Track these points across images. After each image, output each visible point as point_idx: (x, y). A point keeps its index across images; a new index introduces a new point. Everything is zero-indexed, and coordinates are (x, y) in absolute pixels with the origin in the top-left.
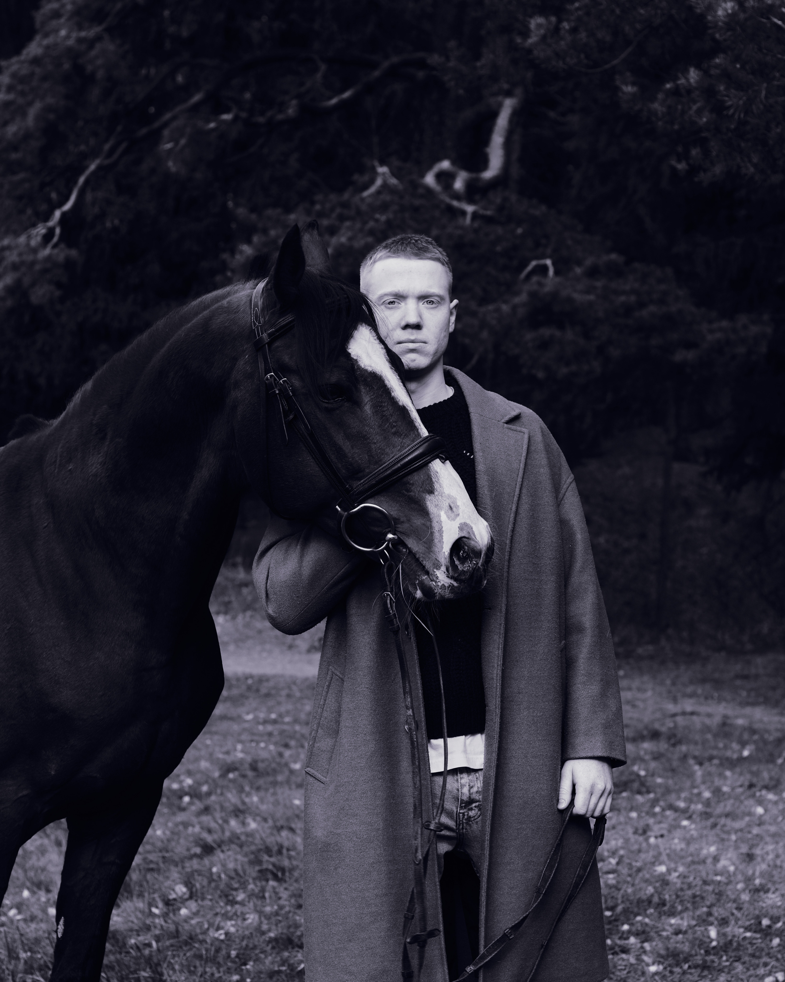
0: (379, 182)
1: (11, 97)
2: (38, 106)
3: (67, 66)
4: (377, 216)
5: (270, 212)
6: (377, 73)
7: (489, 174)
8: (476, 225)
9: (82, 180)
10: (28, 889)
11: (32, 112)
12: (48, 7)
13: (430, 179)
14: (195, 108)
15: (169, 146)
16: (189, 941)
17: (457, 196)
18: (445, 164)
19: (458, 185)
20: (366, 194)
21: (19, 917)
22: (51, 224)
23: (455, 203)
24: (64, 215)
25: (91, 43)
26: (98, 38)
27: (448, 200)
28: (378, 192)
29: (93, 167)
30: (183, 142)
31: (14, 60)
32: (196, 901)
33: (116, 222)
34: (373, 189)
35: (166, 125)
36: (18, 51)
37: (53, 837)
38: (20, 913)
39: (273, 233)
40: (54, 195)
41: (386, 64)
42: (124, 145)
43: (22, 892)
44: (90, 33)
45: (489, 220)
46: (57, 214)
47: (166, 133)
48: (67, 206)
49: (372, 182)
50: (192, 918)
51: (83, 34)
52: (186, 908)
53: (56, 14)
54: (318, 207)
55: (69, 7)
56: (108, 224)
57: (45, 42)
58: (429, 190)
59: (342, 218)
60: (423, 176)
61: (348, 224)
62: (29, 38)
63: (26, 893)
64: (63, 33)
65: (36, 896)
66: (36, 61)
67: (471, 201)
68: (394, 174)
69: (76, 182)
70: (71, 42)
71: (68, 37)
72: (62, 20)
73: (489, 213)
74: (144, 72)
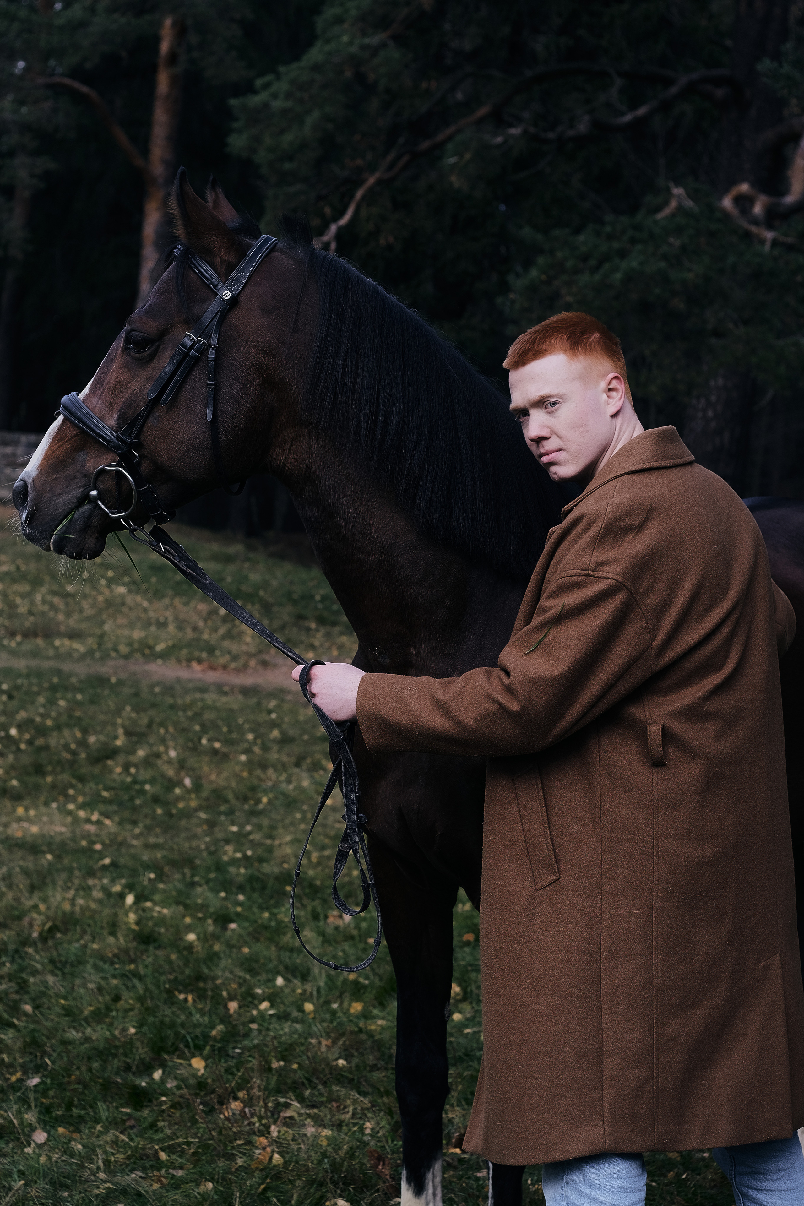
0: (673, 204)
1: (289, 104)
2: (316, 114)
3: (348, 74)
4: (672, 240)
5: (557, 232)
6: (674, 90)
7: (790, 199)
8: (776, 252)
9: (359, 194)
10: (283, 977)
11: (310, 120)
12: (330, 12)
13: (727, 203)
14: (480, 121)
15: (452, 160)
16: (465, 1058)
17: (755, 222)
18: (745, 187)
19: (758, 209)
20: (659, 216)
21: (271, 1012)
22: (326, 238)
23: (754, 229)
24: (340, 229)
25: (375, 51)
26: (383, 45)
27: (745, 225)
28: (673, 215)
29: (371, 180)
30: (468, 156)
31: (294, 66)
32: (471, 1003)
33: (391, 239)
34: (667, 212)
35: (450, 138)
36: (297, 58)
37: (309, 908)
38: (272, 1006)
39: (559, 254)
40: (327, 210)
41: (683, 80)
42: (405, 159)
43: (275, 979)
44: (374, 40)
45: (790, 248)
46: (333, 228)
47: (450, 146)
48: (344, 221)
49: (666, 203)
50: (467, 1027)
51: (367, 41)
52: (460, 1012)
53: (339, 20)
54: (608, 229)
55: (353, 12)
56: (382, 242)
57: (328, 48)
58: (726, 215)
59: (633, 241)
60: (720, 199)
61: (639, 247)
62: (310, 43)
63: (280, 981)
64: (345, 39)
65: (291, 985)
66: (316, 68)
67: (770, 226)
68: (689, 196)
69: (352, 197)
70: (354, 49)
71: (350, 43)
72: (346, 26)
73: (790, 240)
74: (424, 85)
